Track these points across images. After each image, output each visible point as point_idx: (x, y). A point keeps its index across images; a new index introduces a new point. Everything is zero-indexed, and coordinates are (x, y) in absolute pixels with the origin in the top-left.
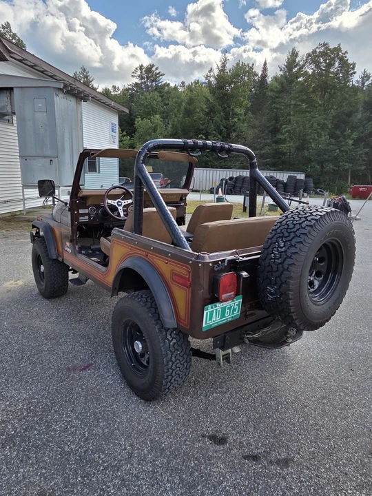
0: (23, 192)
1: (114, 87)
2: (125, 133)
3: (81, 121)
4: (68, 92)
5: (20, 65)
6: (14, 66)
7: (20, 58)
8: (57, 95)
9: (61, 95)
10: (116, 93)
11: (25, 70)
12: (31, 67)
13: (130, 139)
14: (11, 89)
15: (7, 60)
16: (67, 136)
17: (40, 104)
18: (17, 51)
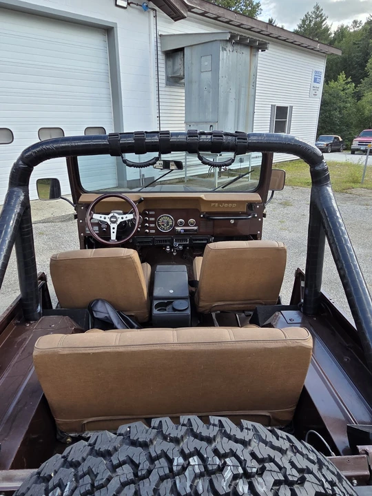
0: (186, 159)
1: (355, 22)
2: (349, 80)
3: (255, 76)
4: (238, 43)
5: (203, 20)
6: (196, 22)
7: (201, 12)
8: (224, 49)
9: (229, 47)
10: (356, 29)
11: (208, 24)
12: (215, 19)
13: (355, 87)
14: (182, 50)
15: (184, 17)
16: (232, 96)
17: (206, 62)
18: (196, 4)
